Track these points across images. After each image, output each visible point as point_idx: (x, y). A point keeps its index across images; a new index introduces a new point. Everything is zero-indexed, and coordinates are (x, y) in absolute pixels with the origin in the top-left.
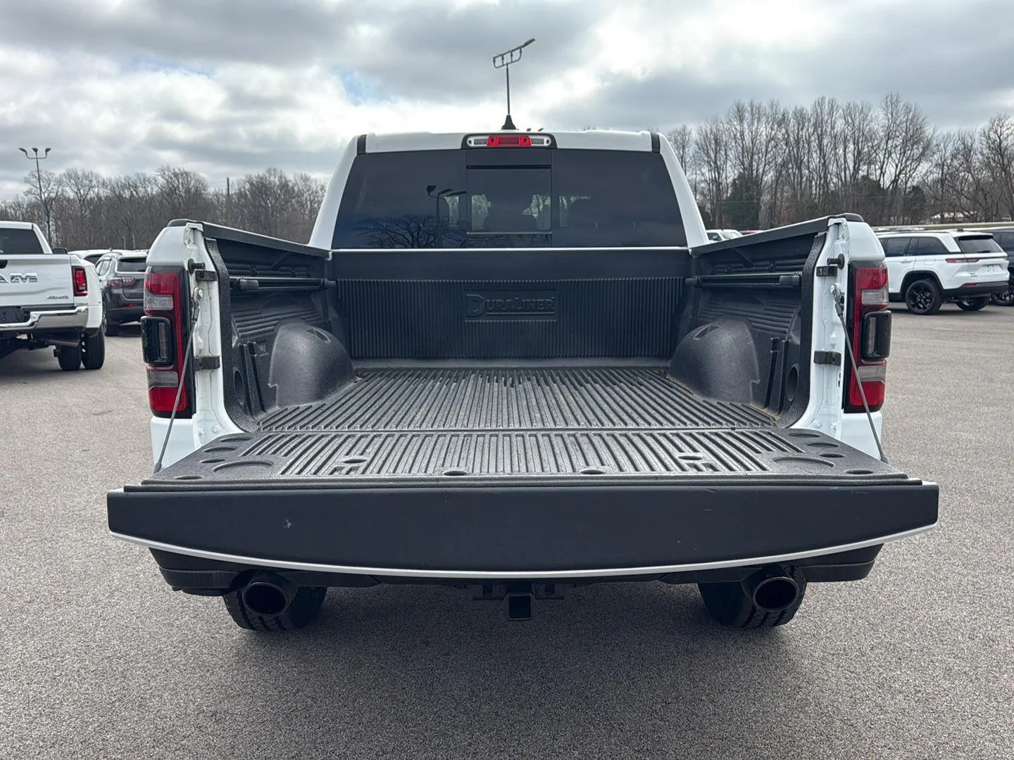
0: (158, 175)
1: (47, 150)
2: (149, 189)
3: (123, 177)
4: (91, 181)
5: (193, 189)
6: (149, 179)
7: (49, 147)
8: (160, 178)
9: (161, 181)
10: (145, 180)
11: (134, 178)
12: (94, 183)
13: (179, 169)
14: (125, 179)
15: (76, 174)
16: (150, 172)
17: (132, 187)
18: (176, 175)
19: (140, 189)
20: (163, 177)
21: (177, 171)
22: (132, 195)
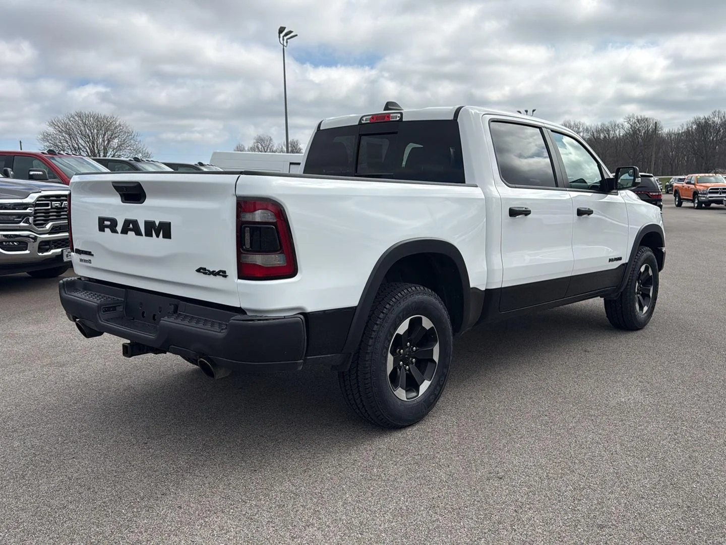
0: (624, 122)
1: (534, 111)
2: (617, 132)
3: (599, 124)
4: (579, 129)
5: (651, 130)
6: (618, 125)
7: (534, 109)
8: (626, 123)
9: (627, 125)
10: (615, 126)
11: (607, 124)
12: (581, 129)
13: (641, 117)
14: (601, 125)
15: (570, 124)
16: (620, 120)
17: (606, 131)
18: (638, 121)
19: (611, 132)
20: (628, 123)
21: (639, 118)
22: (605, 137)
